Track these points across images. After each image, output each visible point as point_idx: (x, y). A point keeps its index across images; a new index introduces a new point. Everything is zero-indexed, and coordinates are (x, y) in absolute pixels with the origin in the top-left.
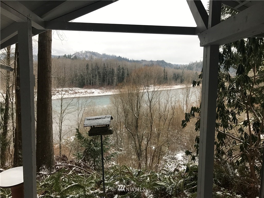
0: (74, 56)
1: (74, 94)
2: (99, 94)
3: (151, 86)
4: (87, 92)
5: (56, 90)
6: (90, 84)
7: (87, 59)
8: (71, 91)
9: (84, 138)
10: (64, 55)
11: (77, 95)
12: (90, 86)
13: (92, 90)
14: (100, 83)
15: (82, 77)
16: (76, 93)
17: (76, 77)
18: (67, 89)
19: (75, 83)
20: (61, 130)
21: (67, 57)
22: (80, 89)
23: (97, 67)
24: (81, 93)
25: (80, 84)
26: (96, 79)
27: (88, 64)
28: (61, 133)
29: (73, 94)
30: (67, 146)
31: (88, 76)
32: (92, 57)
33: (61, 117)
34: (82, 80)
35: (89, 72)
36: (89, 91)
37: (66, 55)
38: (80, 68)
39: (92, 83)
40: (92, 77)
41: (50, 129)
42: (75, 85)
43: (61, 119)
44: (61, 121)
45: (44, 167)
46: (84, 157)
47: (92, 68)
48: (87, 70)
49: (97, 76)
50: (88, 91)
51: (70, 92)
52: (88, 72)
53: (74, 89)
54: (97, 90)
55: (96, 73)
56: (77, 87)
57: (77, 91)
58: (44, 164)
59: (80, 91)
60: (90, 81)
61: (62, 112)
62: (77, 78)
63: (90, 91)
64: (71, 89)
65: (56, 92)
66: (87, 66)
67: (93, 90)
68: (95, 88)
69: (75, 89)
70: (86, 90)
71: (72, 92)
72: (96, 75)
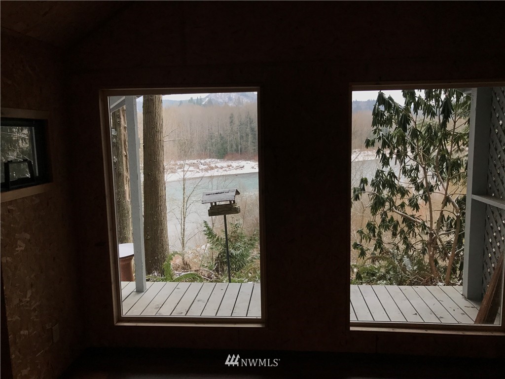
0: (207, 99)
1: (209, 171)
2: (254, 169)
3: (355, 152)
4: (231, 166)
5: (177, 164)
6: (237, 151)
7: (231, 104)
8: (204, 165)
9: (217, 237)
10: (190, 99)
11: (215, 173)
12: (237, 154)
13: (240, 162)
14: (254, 149)
15: (222, 138)
16: (212, 168)
17: (212, 139)
18: (195, 161)
19: (210, 150)
20: (184, 230)
21: (196, 102)
22: (219, 160)
23: (248, 119)
24: (222, 168)
25: (219, 152)
26: (247, 141)
27: (232, 114)
28: (184, 235)
29: (206, 170)
30: (195, 260)
31: (233, 136)
32: (241, 99)
33: (184, 209)
34: (222, 145)
35: (235, 128)
36: (235, 164)
37: (193, 98)
38: (218, 123)
39: (241, 149)
40: (240, 138)
41: (162, 219)
42: (210, 155)
43: (184, 212)
44: (184, 214)
45: (156, 274)
46: (217, 266)
47: (240, 121)
48: (231, 125)
49: (250, 136)
50: (232, 164)
51: (202, 167)
52: (232, 129)
53: (208, 160)
54: (249, 162)
55: (247, 130)
56: (213, 158)
57: (213, 165)
58: (156, 269)
59: (219, 165)
60: (237, 146)
61: (186, 199)
62: (213, 141)
63: (237, 165)
64: (203, 161)
65: (177, 167)
66: (231, 117)
67: (242, 163)
68: (246, 159)
69: (210, 162)
70: (230, 163)
71: (206, 166)
72: (247, 135)
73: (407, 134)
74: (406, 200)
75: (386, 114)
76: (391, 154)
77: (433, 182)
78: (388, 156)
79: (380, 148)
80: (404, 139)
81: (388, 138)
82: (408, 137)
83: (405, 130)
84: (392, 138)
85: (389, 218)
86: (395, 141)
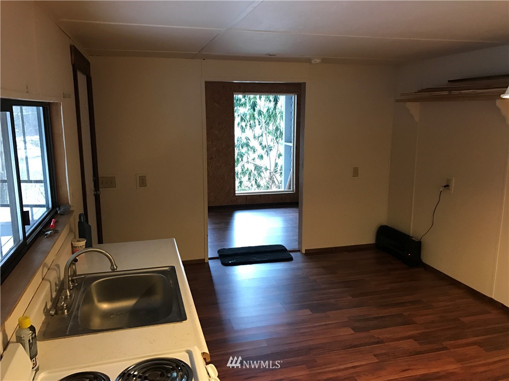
73: (255, 113)
74: (256, 155)
75: (243, 100)
76: (246, 126)
77: (272, 144)
78: (244, 127)
79: (239, 121)
80: (254, 116)
81: (243, 115)
82: (256, 115)
83: (254, 110)
84: (246, 116)
85: (246, 169)
86: (248, 117)
